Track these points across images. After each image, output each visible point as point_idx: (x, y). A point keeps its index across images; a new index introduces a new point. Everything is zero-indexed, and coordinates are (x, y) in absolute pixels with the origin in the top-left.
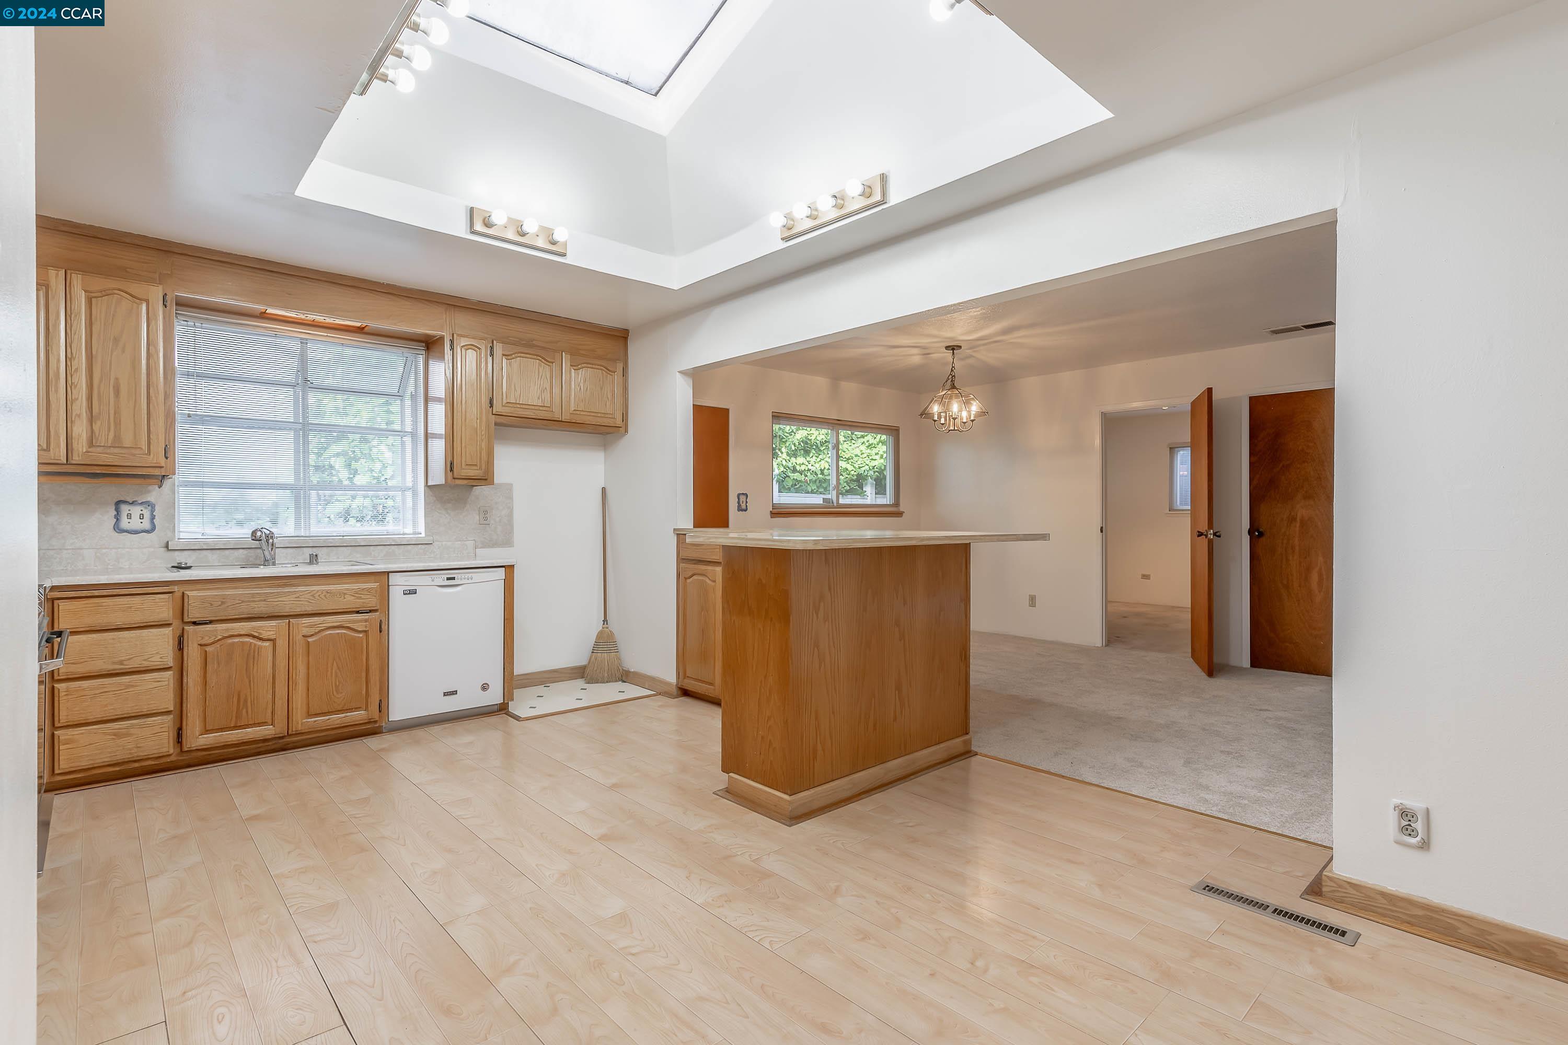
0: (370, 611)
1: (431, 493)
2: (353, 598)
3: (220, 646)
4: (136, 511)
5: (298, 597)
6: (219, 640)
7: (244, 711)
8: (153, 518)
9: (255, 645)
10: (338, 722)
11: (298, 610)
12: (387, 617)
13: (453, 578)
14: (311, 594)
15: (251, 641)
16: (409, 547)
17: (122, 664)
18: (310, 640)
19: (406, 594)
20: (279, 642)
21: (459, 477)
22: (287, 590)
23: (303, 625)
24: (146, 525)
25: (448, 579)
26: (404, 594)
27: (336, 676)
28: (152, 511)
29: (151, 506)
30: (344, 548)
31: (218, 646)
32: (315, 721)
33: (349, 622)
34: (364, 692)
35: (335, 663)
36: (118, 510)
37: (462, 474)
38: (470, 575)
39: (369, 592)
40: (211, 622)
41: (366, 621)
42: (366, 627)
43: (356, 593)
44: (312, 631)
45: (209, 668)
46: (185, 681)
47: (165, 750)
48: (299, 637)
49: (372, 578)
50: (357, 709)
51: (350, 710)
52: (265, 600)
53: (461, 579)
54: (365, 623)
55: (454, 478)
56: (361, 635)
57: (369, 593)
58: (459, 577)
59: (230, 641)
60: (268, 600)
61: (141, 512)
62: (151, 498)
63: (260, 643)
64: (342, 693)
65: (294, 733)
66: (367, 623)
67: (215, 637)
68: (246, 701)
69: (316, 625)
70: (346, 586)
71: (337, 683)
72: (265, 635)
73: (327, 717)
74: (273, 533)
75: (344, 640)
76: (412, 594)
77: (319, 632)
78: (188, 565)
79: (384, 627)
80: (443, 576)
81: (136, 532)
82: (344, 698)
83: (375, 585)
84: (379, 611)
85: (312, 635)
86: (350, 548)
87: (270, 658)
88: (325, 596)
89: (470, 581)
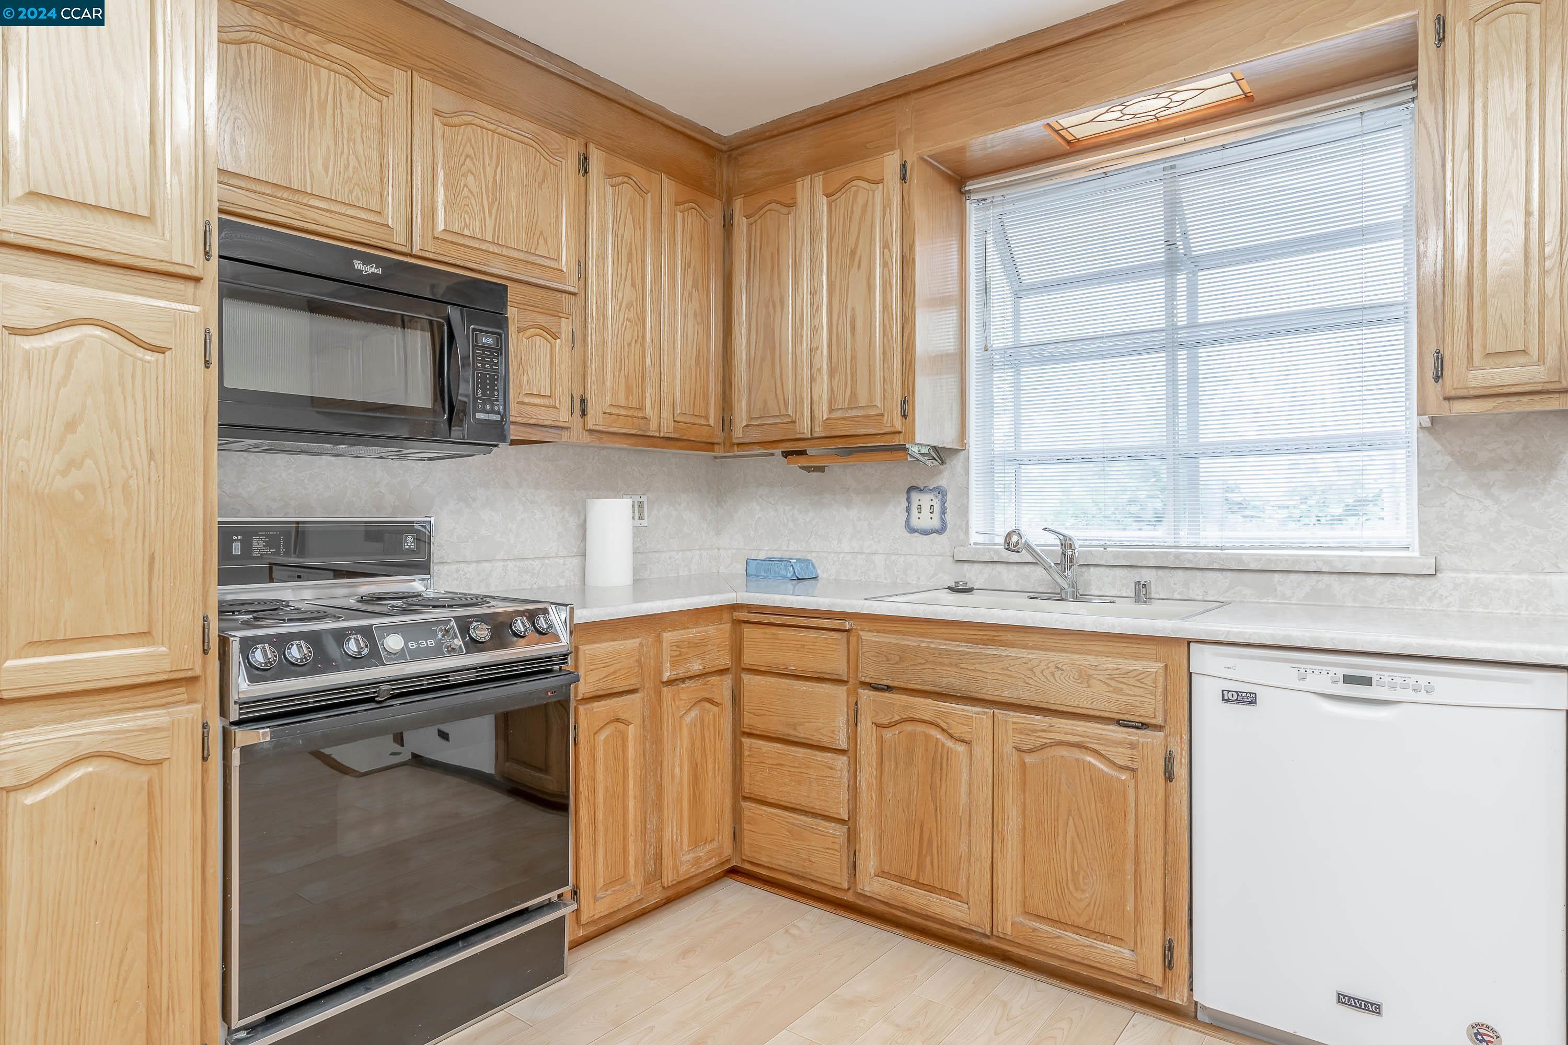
0: (1144, 726)
1: (1439, 447)
2: (1105, 687)
3: (899, 733)
4: (926, 500)
5: (1007, 669)
6: (897, 723)
7: (928, 859)
8: (943, 512)
9: (943, 745)
10: (1074, 950)
11: (1007, 695)
12: (1186, 747)
13: (1367, 681)
14: (1029, 666)
15: (938, 736)
16: (1370, 580)
17: (795, 729)
18: (1028, 759)
19: (1228, 700)
20: (977, 750)
21: (1463, 393)
22: (991, 651)
23: (1016, 726)
24: (936, 523)
25: (1348, 679)
26: (1223, 700)
27: (1074, 851)
28: (943, 503)
29: (940, 492)
30: (1218, 574)
31: (897, 732)
32: (1035, 930)
33: (1099, 739)
34: (1130, 907)
35: (1071, 822)
36: (909, 500)
37: (1474, 384)
38: (1423, 680)
39: (1139, 681)
40: (889, 688)
41: (1133, 746)
42: (1132, 760)
43: (1112, 679)
44: (1029, 743)
45: (886, 764)
46: (858, 778)
47: (837, 879)
48: (1008, 749)
49: (1151, 649)
50: (1116, 940)
51: (1102, 936)
52: (956, 666)
53: (1393, 687)
54: (1130, 752)
55: (1448, 399)
56: (1123, 778)
57: (1139, 684)
58: (1387, 679)
59: (909, 727)
60: (962, 666)
61: (932, 503)
62: (943, 481)
63: (950, 743)
64: (1083, 891)
65: (1001, 935)
66: (1135, 753)
67: (891, 717)
68: (930, 843)
69: (1036, 731)
70: (1094, 660)
71: (1076, 869)
72: (957, 730)
73: (1059, 932)
74: (1070, 539)
75: (1088, 779)
76: (1244, 703)
77: (1044, 747)
78: (969, 586)
79: (1180, 771)
80: (1333, 670)
81: (926, 533)
82: (1089, 905)
83: (1156, 667)
84: (1167, 728)
85: (1030, 751)
86: (1229, 574)
87: (965, 777)
88: (1053, 674)
89: (1422, 697)
